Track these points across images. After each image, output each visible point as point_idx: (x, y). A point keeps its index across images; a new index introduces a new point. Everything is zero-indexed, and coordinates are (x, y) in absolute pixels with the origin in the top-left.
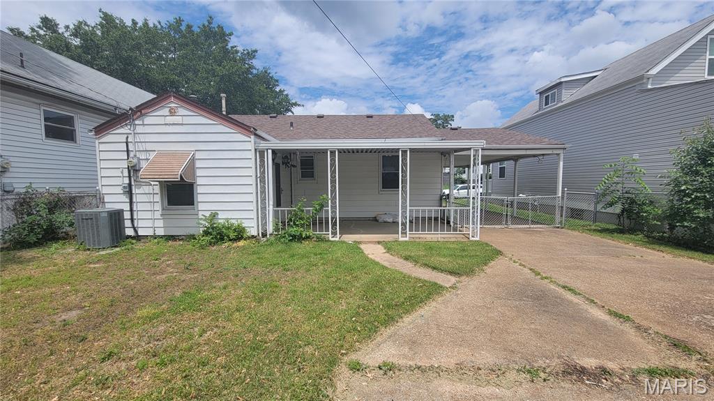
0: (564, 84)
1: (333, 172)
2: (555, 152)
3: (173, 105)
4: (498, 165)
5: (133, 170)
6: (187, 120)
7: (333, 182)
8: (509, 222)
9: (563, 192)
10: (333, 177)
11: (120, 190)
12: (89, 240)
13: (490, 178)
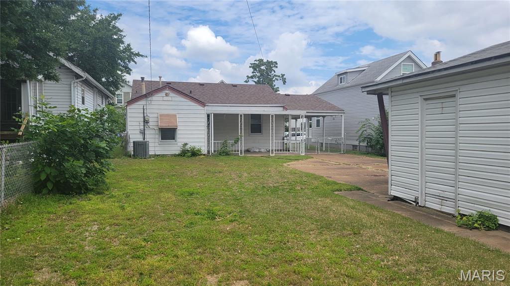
0: (348, 73)
1: (241, 124)
2: (340, 114)
3: (167, 92)
4: (316, 118)
5: (146, 122)
6: (174, 99)
7: (241, 129)
8: (319, 151)
9: (344, 135)
10: (241, 127)
11: (138, 132)
12: (141, 154)
13: (311, 127)
